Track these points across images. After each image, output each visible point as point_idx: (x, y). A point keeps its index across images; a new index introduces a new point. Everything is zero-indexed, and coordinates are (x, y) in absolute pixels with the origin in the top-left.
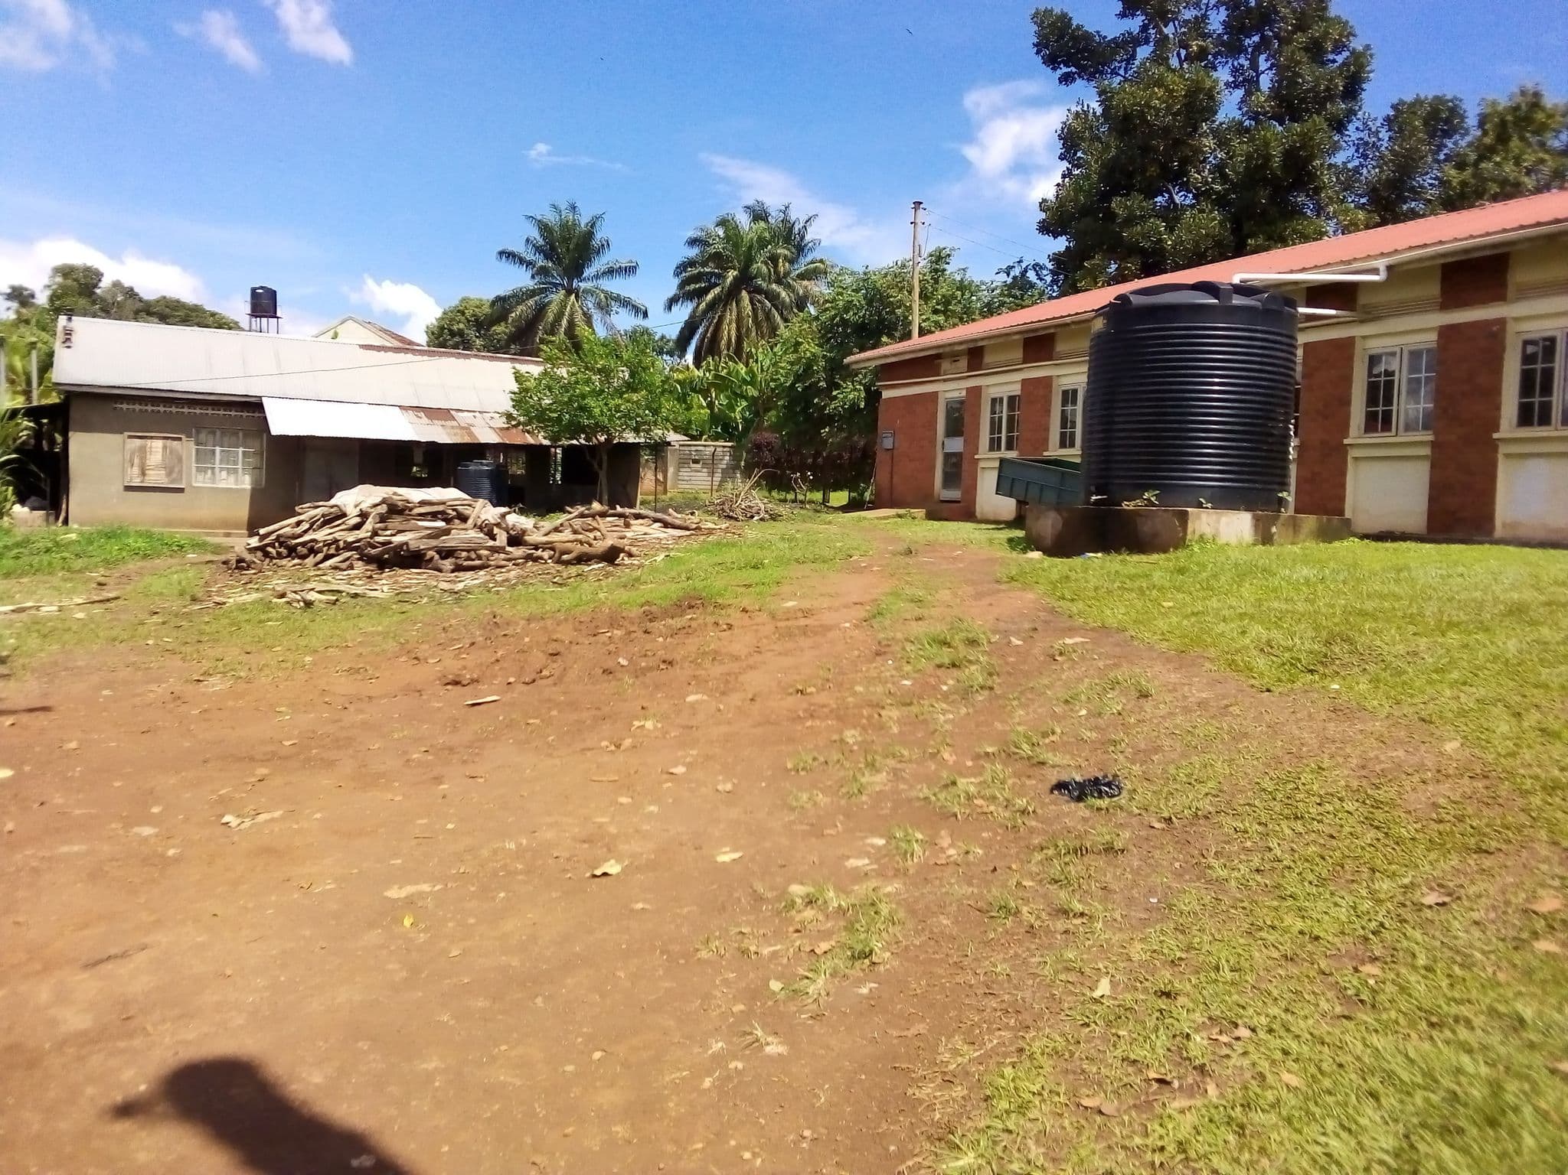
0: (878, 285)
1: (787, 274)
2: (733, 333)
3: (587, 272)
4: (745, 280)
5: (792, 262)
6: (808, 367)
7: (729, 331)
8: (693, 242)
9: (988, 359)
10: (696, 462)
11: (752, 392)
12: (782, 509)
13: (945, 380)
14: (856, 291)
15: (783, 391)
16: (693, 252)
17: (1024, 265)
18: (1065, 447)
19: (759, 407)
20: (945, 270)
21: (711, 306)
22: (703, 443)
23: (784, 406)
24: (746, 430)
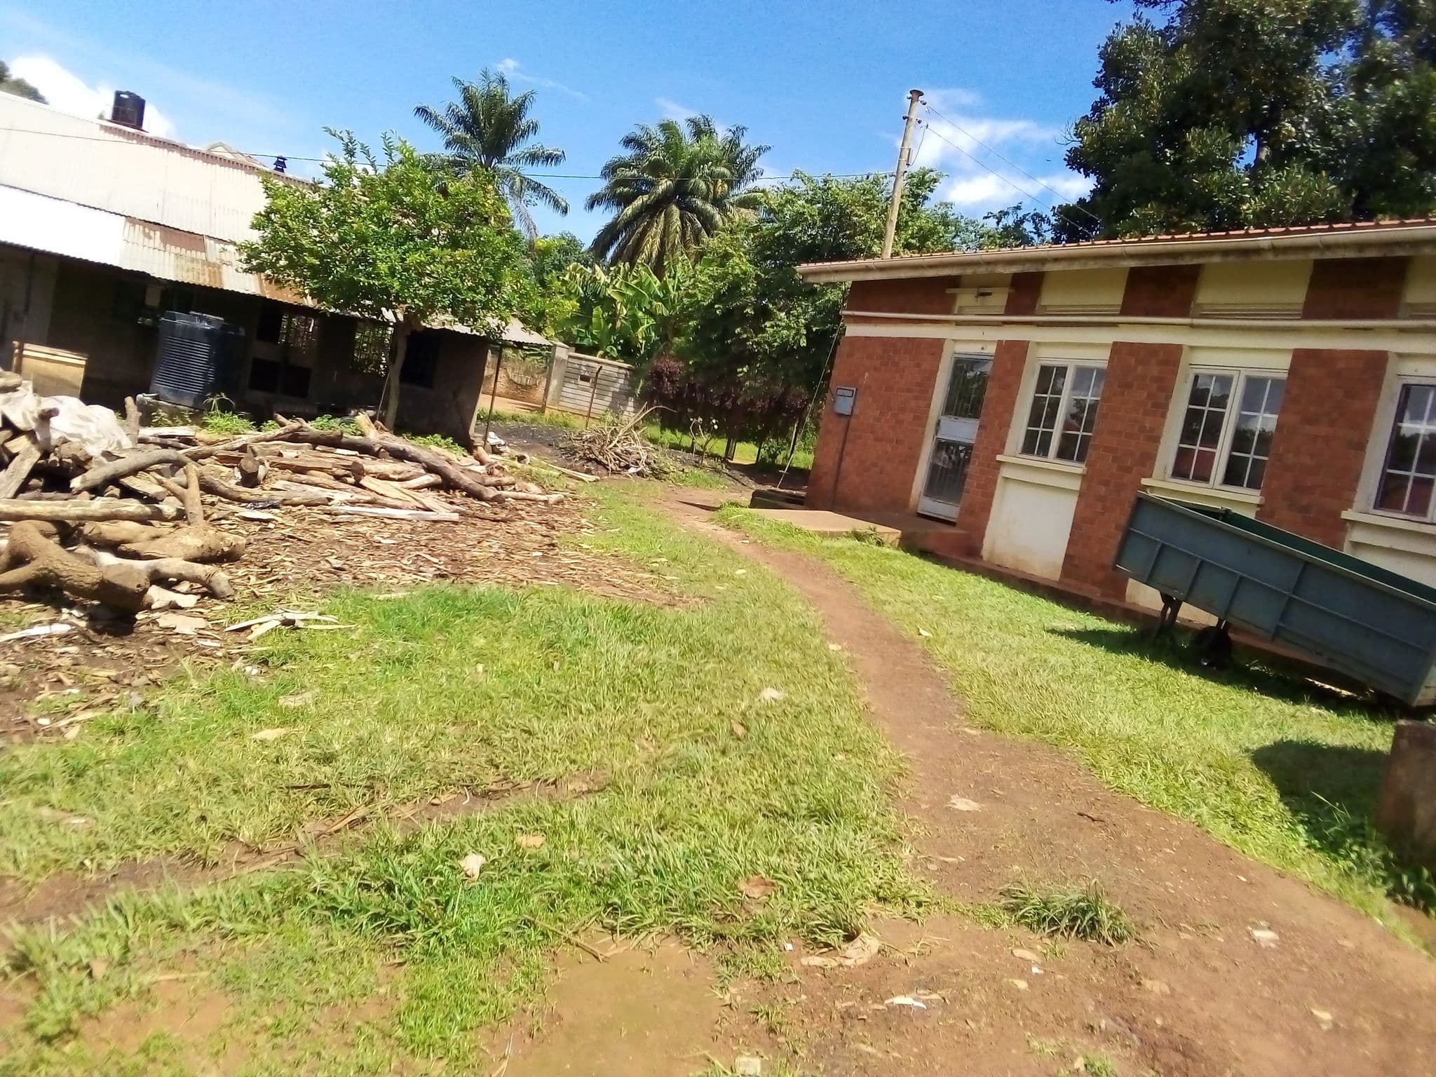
0: (840, 199)
1: (725, 196)
2: (656, 247)
3: (509, 154)
4: (681, 194)
5: (731, 185)
6: (734, 288)
7: (652, 245)
8: (628, 142)
9: (1049, 298)
10: (585, 379)
11: (662, 310)
12: (670, 463)
13: (958, 323)
14: (811, 201)
15: (698, 310)
16: (628, 153)
17: (1021, 214)
18: (1185, 476)
19: (666, 328)
20: (926, 198)
21: (637, 216)
22: (597, 358)
23: (695, 329)
24: (649, 354)
